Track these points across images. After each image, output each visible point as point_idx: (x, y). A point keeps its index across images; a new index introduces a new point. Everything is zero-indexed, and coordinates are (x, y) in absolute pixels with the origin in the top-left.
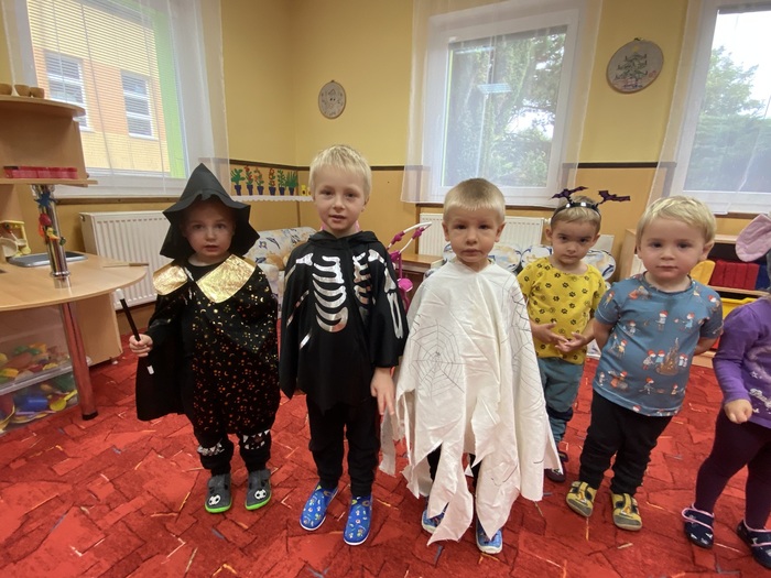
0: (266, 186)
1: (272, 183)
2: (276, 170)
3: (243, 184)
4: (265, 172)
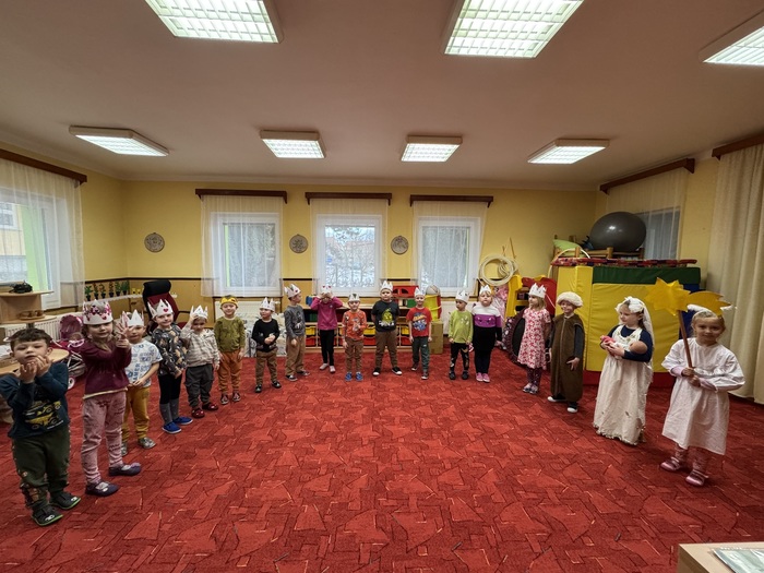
0: (107, 293)
1: (111, 290)
2: (114, 283)
3: (92, 294)
4: (107, 285)
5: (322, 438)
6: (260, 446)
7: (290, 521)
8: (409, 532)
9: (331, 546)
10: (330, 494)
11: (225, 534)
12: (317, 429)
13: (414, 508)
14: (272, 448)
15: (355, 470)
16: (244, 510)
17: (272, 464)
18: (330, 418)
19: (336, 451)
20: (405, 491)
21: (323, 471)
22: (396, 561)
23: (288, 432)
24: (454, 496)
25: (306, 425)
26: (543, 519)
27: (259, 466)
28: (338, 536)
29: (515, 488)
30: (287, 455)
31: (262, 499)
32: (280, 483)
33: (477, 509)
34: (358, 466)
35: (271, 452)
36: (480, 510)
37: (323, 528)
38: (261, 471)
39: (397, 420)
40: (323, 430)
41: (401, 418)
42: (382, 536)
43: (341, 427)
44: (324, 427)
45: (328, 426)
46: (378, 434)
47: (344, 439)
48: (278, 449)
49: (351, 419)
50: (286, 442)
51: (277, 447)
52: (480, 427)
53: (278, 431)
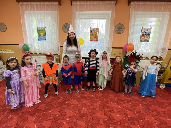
5: (82, 116)
6: (54, 118)
12: (79, 111)
14: (59, 119)
18: (85, 105)
23: (67, 111)
25: (75, 108)
35: (58, 122)
39: (115, 110)
41: (118, 109)
43: (90, 111)
44: (82, 110)
45: (85, 110)
46: (107, 118)
47: (91, 118)
48: (62, 121)
49: (94, 107)
50: (65, 117)
51: (61, 119)
52: (158, 120)
53: (63, 109)
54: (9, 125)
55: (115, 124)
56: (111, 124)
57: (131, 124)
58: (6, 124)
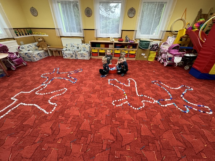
0: (24, 33)
1: (25, 32)
2: (25, 29)
3: (18, 34)
4: (22, 30)
5: (94, 92)
6: (73, 92)
7: (79, 126)
8: (123, 138)
9: (92, 139)
10: (95, 115)
11: (55, 127)
12: (93, 88)
13: (126, 126)
15: (105, 106)
16: (63, 118)
17: (76, 101)
18: (98, 84)
19: (99, 97)
20: (123, 118)
21: (93, 105)
22: (117, 150)
23: (83, 88)
24: (143, 123)
25: (90, 86)
26: (182, 140)
27: (71, 100)
28: (95, 135)
29: (169, 123)
30: (82, 98)
31: (70, 115)
32: (77, 108)
33: (152, 131)
34: (106, 105)
35: (76, 95)
36: (154, 132)
37: (90, 130)
38: (72, 103)
40: (95, 88)
42: (112, 137)
43: (102, 88)
44: (96, 87)
45: (97, 87)
46: (115, 92)
47: (102, 93)
48: (79, 95)
49: (106, 85)
50: (82, 92)
51: (79, 94)
52: (155, 93)
53: (80, 87)
54: (37, 98)
55: (120, 96)
56: (117, 96)
57: (133, 96)
58: (34, 97)
